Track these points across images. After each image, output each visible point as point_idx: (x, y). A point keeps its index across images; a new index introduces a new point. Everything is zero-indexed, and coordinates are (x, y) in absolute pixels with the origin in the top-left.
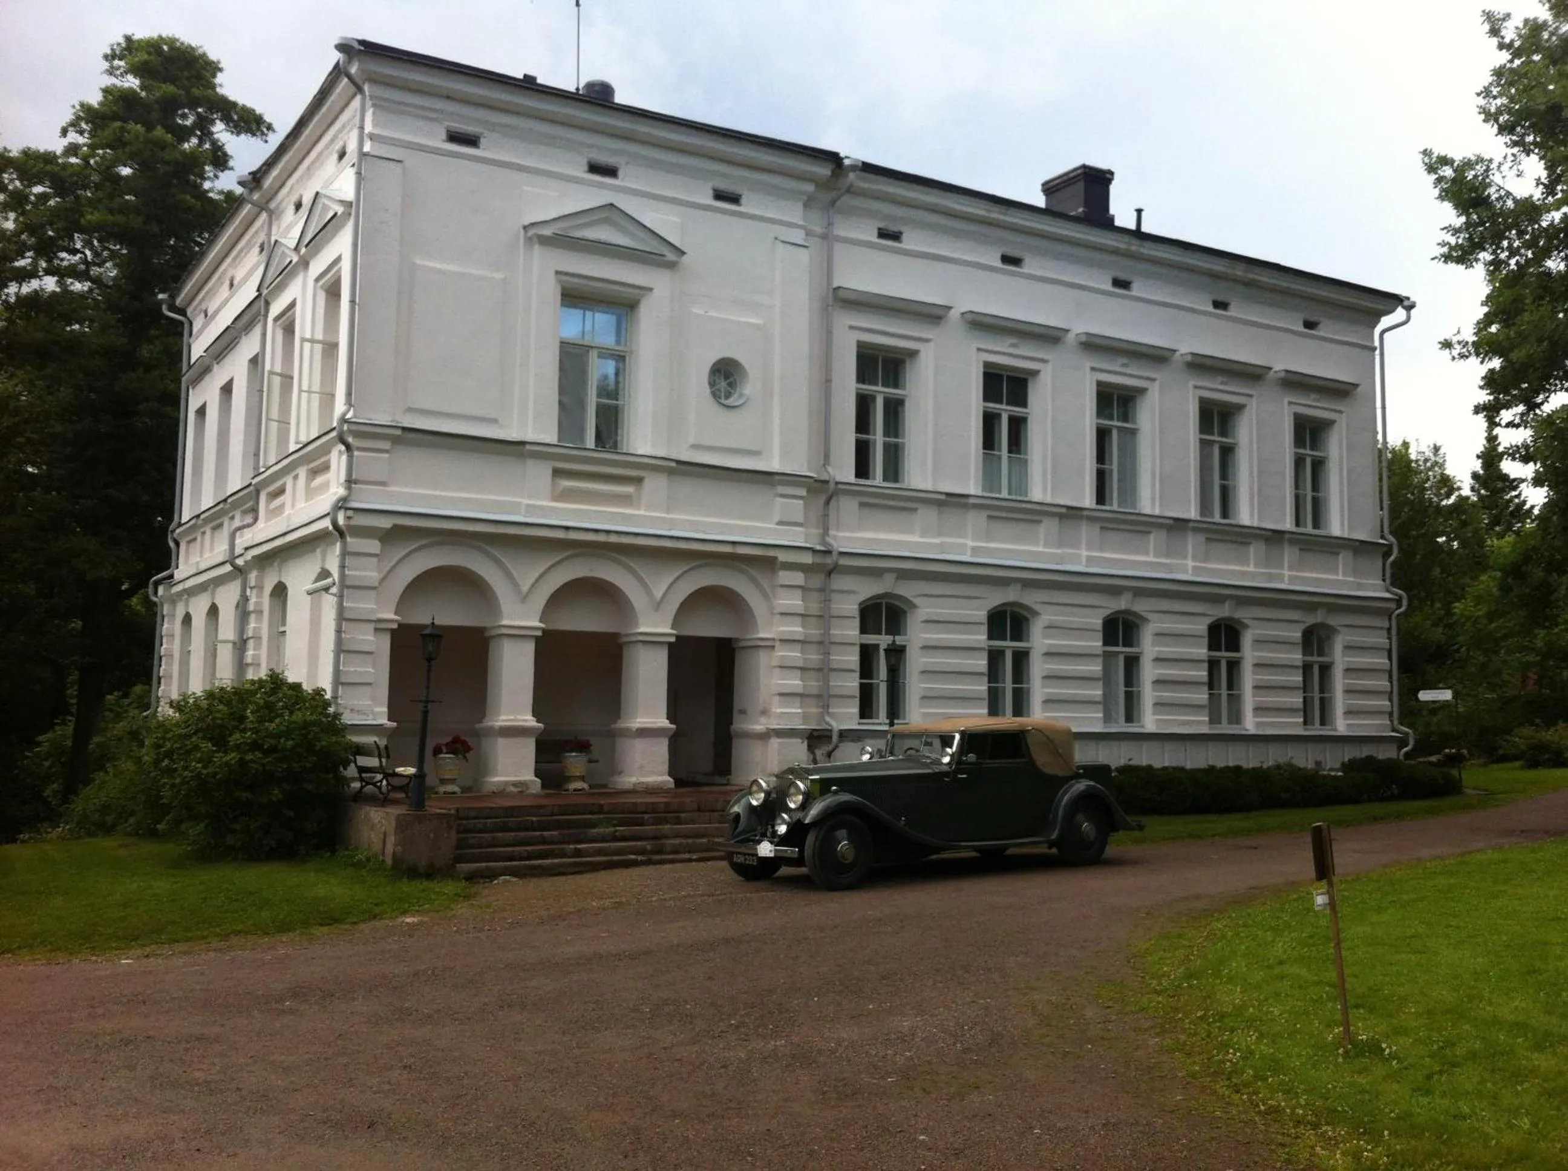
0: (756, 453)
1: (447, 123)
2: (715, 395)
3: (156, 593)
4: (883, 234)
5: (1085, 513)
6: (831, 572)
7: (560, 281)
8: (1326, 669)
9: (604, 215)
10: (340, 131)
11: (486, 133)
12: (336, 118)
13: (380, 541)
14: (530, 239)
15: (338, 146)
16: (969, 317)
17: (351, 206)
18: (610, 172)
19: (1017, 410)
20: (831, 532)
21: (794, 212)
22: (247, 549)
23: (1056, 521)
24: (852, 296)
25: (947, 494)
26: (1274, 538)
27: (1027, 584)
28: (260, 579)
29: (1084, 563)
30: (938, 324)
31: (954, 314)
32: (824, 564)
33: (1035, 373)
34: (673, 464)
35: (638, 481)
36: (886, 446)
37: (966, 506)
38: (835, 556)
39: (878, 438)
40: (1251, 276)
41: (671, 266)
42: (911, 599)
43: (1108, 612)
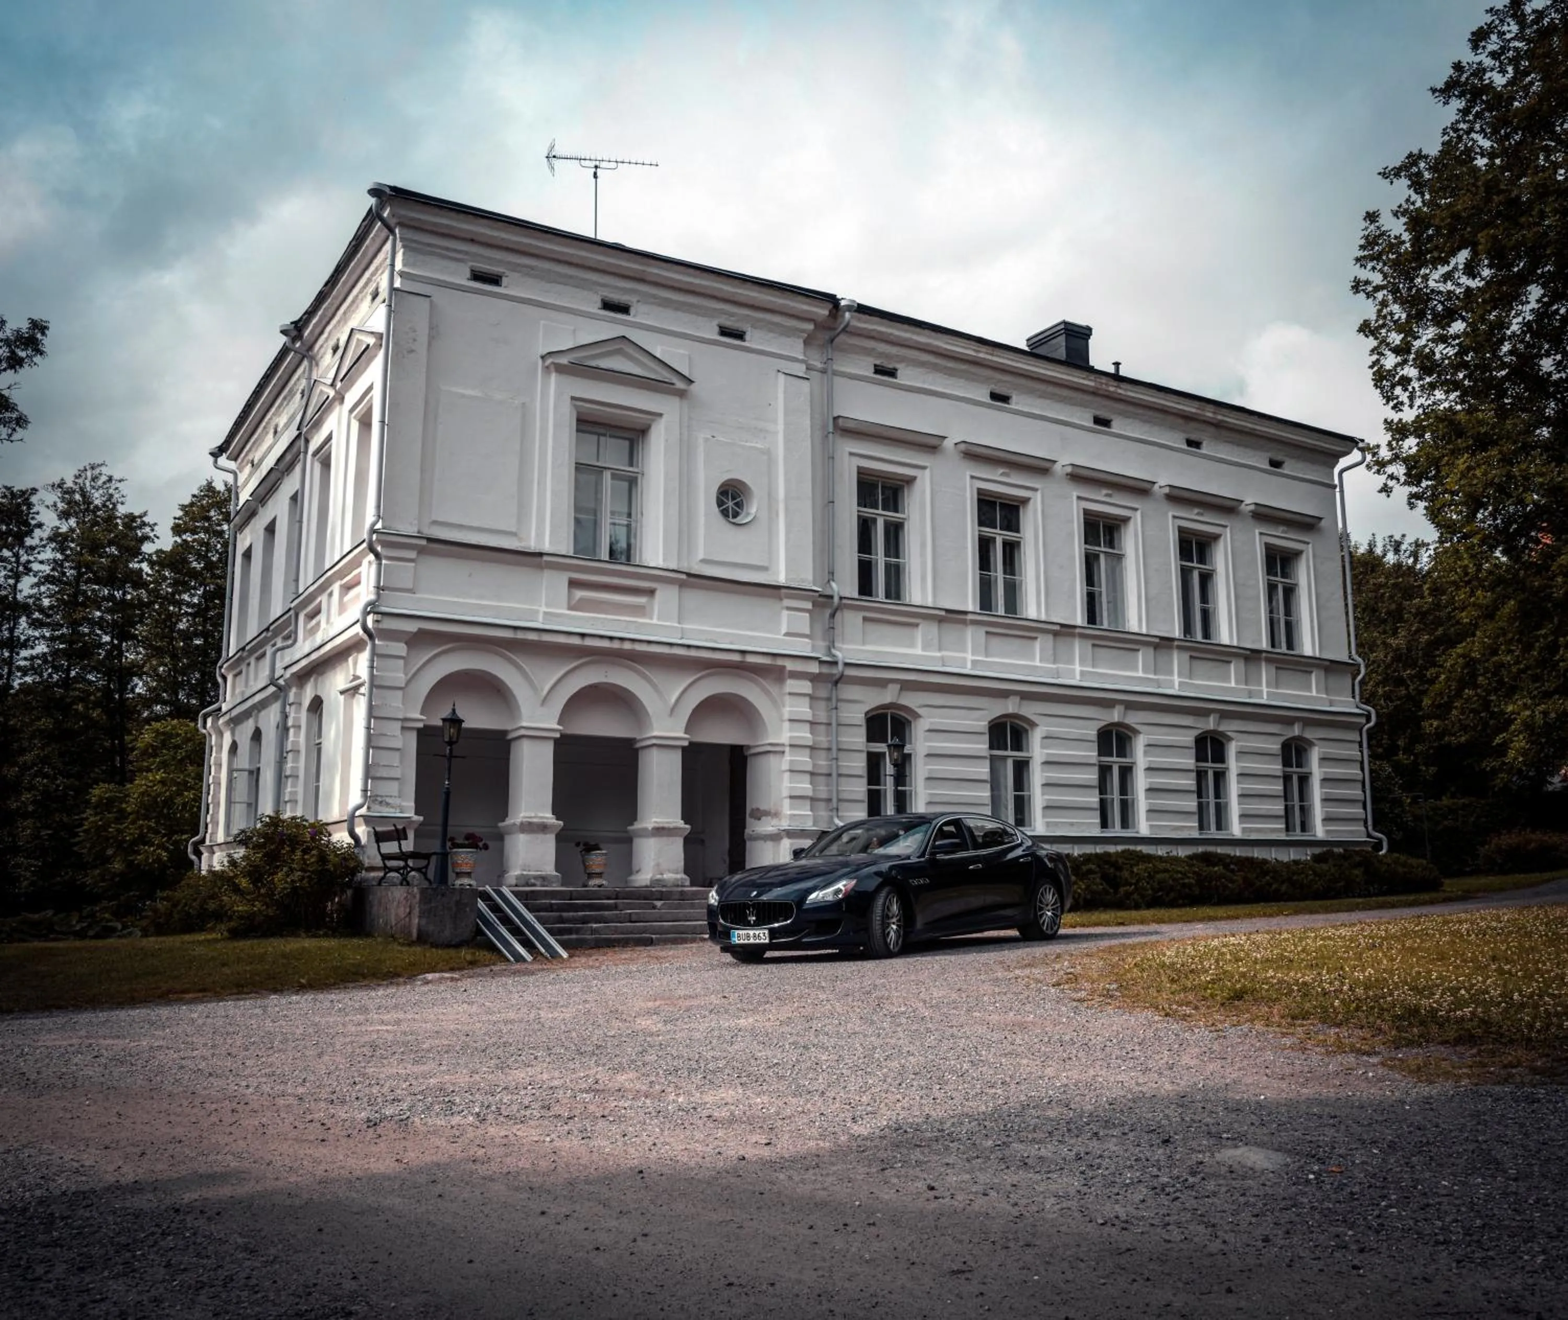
0: (764, 569)
1: (471, 264)
2: (725, 513)
3: (205, 727)
4: (879, 370)
5: (1078, 631)
6: (837, 681)
7: (576, 407)
8: (1304, 780)
9: (617, 347)
10: (373, 274)
11: (507, 273)
12: (371, 262)
13: (406, 643)
14: (547, 367)
15: (371, 288)
16: (963, 447)
17: (381, 338)
18: (624, 309)
19: (1011, 535)
20: (837, 644)
21: (796, 348)
22: (286, 668)
23: (1050, 637)
24: (850, 425)
25: (947, 611)
26: (1251, 656)
27: (1025, 696)
28: (299, 695)
29: (1078, 677)
30: (934, 453)
31: (948, 444)
32: (832, 675)
33: (1025, 501)
34: (684, 577)
35: (651, 592)
36: (888, 566)
37: (964, 622)
38: (840, 667)
39: (880, 559)
40: (1220, 417)
41: (682, 394)
42: (917, 710)
43: (1103, 724)
